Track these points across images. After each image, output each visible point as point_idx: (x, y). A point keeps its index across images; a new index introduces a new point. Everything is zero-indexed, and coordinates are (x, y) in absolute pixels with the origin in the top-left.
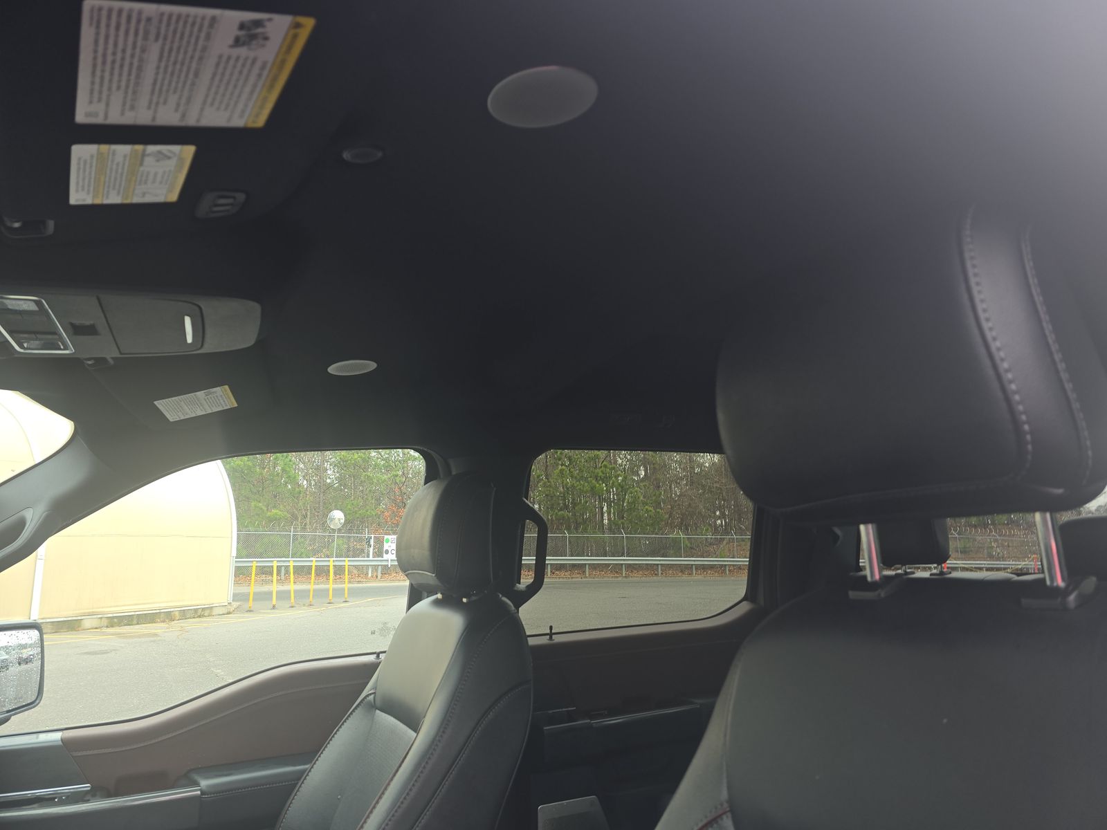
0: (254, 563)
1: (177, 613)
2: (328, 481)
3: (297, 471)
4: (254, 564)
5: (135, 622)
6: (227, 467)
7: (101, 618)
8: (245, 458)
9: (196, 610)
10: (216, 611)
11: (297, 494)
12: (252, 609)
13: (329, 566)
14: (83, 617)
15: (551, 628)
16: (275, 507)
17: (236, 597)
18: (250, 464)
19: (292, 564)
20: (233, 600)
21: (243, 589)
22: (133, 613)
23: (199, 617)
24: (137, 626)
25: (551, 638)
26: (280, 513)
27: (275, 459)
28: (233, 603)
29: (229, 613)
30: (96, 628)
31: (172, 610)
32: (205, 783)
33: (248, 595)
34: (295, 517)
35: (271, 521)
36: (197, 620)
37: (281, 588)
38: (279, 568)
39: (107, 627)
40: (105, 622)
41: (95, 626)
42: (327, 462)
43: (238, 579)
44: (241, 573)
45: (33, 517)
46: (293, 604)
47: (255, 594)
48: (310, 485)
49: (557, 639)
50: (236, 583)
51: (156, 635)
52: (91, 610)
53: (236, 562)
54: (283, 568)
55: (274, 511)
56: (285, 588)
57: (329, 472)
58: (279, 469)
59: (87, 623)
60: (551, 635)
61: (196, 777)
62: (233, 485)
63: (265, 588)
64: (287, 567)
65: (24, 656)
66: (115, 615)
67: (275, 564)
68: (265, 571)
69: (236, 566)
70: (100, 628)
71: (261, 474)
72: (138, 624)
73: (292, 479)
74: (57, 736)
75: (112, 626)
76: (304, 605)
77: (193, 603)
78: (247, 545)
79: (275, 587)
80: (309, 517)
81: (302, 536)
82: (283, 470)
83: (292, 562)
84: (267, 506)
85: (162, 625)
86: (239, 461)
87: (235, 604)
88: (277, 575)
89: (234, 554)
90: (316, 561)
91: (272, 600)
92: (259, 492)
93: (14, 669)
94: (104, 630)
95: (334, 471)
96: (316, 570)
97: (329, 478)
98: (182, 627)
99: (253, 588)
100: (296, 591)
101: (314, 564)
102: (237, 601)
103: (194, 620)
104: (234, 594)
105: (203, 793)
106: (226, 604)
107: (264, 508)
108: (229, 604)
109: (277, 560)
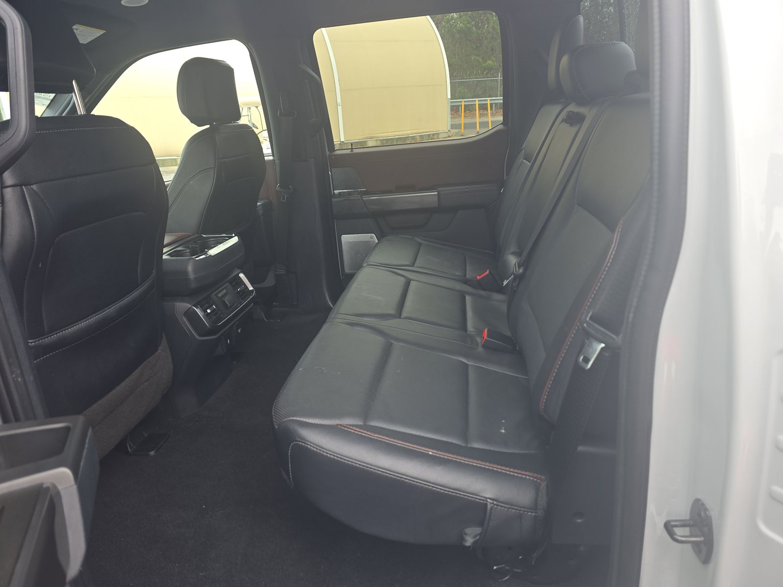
0: (463, 102)
1: (418, 137)
5: (395, 143)
7: (377, 140)
9: (429, 135)
10: (441, 136)
12: (463, 134)
14: (367, 140)
17: (453, 126)
20: (451, 128)
21: (457, 121)
22: (393, 137)
23: (431, 139)
25: (352, 151)
26: (492, 63)
28: (451, 130)
31: (415, 135)
33: (460, 125)
41: (374, 145)
43: (453, 114)
44: (455, 110)
47: (465, 124)
49: (355, 151)
50: (452, 117)
52: (371, 136)
53: (451, 102)
55: (488, 62)
56: (484, 119)
68: (469, 109)
69: (451, 106)
77: (427, 130)
79: (478, 120)
87: (453, 131)
89: (449, 96)
91: (476, 128)
99: (463, 120)
100: (492, 122)
102: (454, 128)
104: (451, 125)
106: (447, 131)
107: (481, 60)
108: (449, 131)
109: (477, 99)
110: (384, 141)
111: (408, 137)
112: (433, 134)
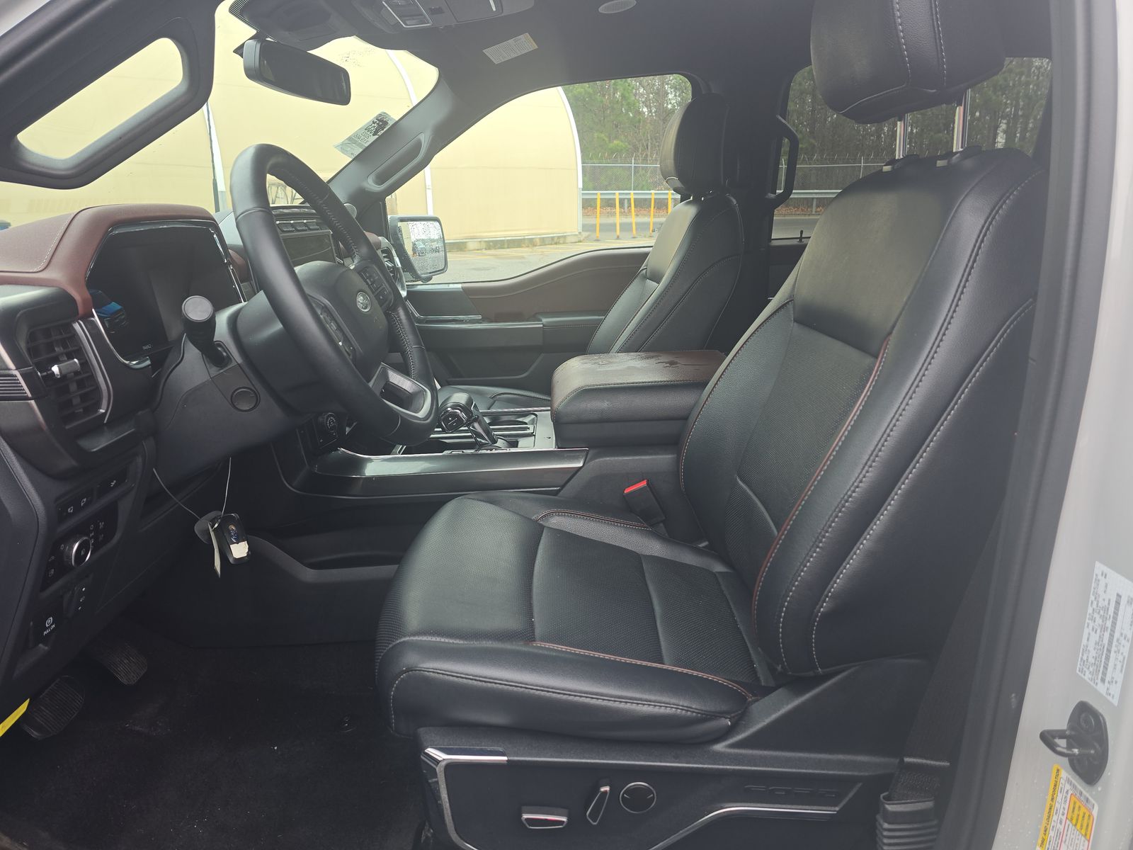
0: (599, 195)
1: (538, 240)
2: (670, 106)
3: (637, 97)
4: (599, 197)
5: (506, 246)
6: (570, 95)
7: (480, 242)
8: (586, 85)
9: (553, 238)
10: (569, 240)
11: (637, 122)
12: (599, 239)
13: (667, 199)
14: (467, 240)
15: (802, 232)
16: (616, 138)
17: (586, 228)
18: (590, 90)
19: (632, 197)
20: (583, 231)
21: (590, 221)
22: (504, 239)
23: (556, 244)
24: (508, 250)
25: (801, 241)
26: (621, 144)
27: (614, 84)
28: (583, 233)
29: (580, 241)
30: (478, 250)
31: (533, 237)
32: (545, 320)
33: (594, 226)
34: (636, 149)
35: (613, 153)
36: (555, 246)
37: (625, 220)
38: (622, 201)
39: (486, 249)
40: (484, 245)
41: (477, 248)
42: (668, 84)
43: (586, 211)
44: (588, 205)
45: (425, 139)
46: (635, 236)
47: (601, 225)
48: (651, 111)
50: (585, 215)
51: (523, 257)
52: (472, 235)
53: (583, 194)
54: (626, 201)
55: (616, 142)
56: (628, 220)
57: (670, 96)
58: (618, 95)
59: (471, 245)
60: (801, 238)
61: (541, 317)
62: (576, 114)
63: (610, 220)
64: (629, 200)
65: (434, 247)
66: (491, 239)
67: (617, 197)
68: (609, 203)
69: (583, 199)
70: (481, 250)
71: (602, 102)
72: (508, 248)
73: (631, 106)
74: (459, 286)
75: (489, 249)
76: (645, 237)
77: (550, 231)
78: (593, 178)
79: (618, 220)
80: (649, 148)
81: (643, 168)
82: (623, 96)
83: (632, 195)
84: (610, 138)
85: (527, 249)
86: (581, 88)
87: (585, 234)
88: (620, 207)
89: (581, 186)
90: (655, 194)
91: (616, 231)
92: (600, 121)
93: (429, 255)
94: (484, 251)
95: (675, 96)
96: (655, 202)
97: (671, 103)
98: (543, 252)
99: (598, 220)
100: (637, 224)
101: (653, 197)
102: (587, 231)
103: (552, 246)
104: (583, 224)
105: (544, 326)
106: (577, 233)
107: (606, 139)
108: (580, 233)
109: (617, 192)
110: (491, 244)
111: (524, 239)
112: (559, 237)
